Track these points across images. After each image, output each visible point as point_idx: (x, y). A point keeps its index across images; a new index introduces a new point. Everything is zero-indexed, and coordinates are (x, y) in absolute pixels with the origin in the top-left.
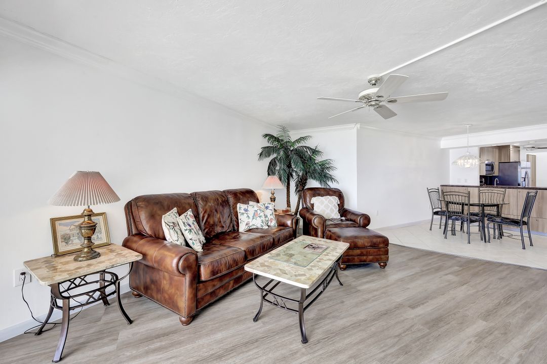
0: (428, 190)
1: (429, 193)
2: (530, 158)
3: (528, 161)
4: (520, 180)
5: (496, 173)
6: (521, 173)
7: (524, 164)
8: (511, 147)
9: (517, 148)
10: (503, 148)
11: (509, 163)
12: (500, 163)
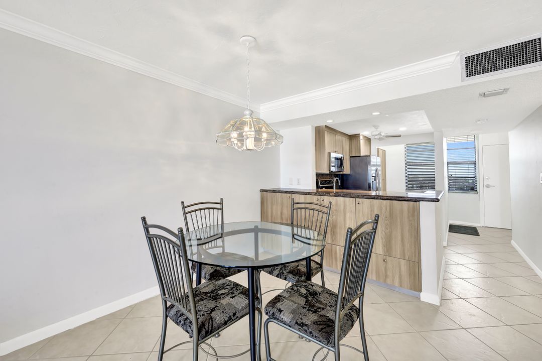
0: (184, 207)
1: (185, 214)
2: (380, 152)
3: (378, 156)
4: (371, 180)
5: (347, 170)
6: (372, 171)
7: (375, 160)
8: (361, 137)
9: (368, 140)
10: (354, 138)
11: (360, 156)
12: (351, 157)
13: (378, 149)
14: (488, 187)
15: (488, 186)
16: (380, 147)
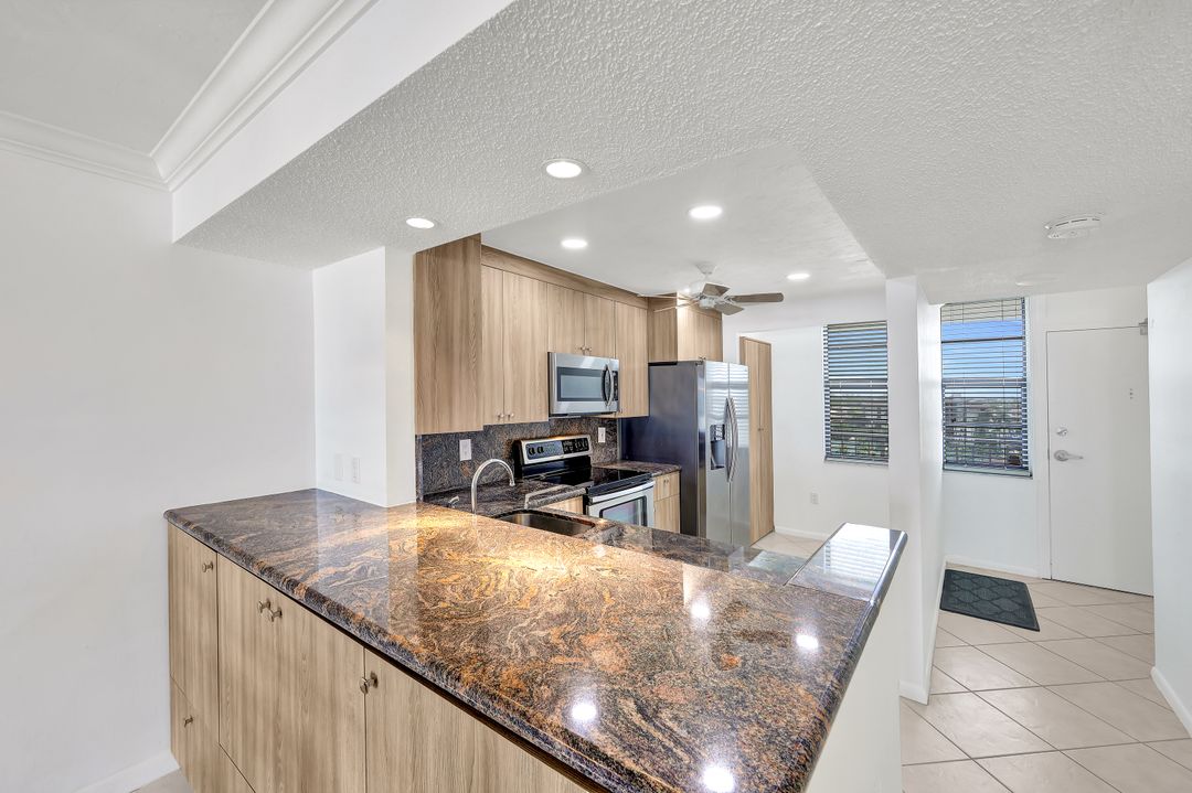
2: (752, 349)
5: (634, 406)
10: (657, 305)
11: (675, 363)
12: (650, 364)
13: (742, 340)
14: (1060, 459)
15: (1061, 457)
16: (748, 335)
